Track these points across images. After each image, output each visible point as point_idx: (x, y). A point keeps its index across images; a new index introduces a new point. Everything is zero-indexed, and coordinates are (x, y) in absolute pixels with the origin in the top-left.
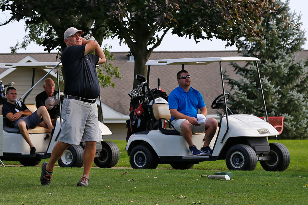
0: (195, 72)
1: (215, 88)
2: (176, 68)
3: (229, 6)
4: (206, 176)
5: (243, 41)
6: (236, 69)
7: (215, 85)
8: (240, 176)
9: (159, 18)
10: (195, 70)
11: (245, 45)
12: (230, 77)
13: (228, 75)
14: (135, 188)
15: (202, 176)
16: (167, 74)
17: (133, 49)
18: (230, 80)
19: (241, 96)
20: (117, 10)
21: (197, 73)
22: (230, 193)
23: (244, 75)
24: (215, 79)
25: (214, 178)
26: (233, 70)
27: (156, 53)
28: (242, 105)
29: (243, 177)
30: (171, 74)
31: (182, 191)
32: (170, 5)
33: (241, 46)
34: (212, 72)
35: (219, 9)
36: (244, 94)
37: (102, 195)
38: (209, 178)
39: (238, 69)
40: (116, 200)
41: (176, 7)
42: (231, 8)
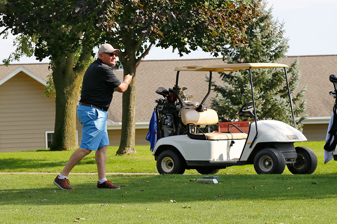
0: (182, 80)
1: (201, 94)
2: (164, 76)
3: (214, 16)
4: (195, 180)
5: (228, 48)
6: (221, 76)
7: (202, 91)
8: (228, 179)
9: (147, 31)
10: (182, 78)
11: (230, 52)
12: (216, 84)
13: (214, 82)
14: (126, 193)
15: (190, 180)
16: (155, 82)
17: (122, 58)
18: (216, 86)
19: (225, 103)
20: (106, 21)
21: (183, 80)
22: (218, 196)
23: (229, 82)
24: (201, 86)
25: (202, 182)
26: (219, 77)
27: (145, 62)
28: (226, 111)
29: (230, 180)
30: (159, 82)
31: (171, 196)
32: (157, 17)
33: (227, 54)
34: (198, 79)
35: (205, 19)
36: (228, 101)
37: (94, 201)
38: (197, 182)
39: (223, 76)
40: (108, 206)
41: (163, 20)
42: (216, 18)
